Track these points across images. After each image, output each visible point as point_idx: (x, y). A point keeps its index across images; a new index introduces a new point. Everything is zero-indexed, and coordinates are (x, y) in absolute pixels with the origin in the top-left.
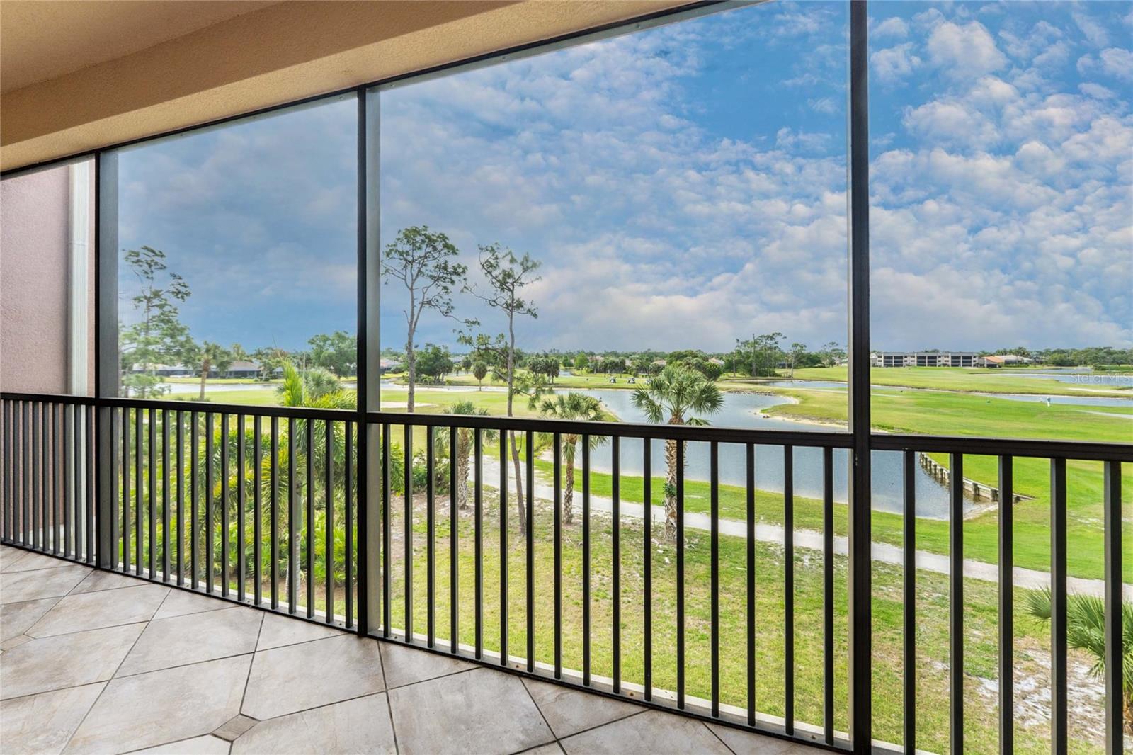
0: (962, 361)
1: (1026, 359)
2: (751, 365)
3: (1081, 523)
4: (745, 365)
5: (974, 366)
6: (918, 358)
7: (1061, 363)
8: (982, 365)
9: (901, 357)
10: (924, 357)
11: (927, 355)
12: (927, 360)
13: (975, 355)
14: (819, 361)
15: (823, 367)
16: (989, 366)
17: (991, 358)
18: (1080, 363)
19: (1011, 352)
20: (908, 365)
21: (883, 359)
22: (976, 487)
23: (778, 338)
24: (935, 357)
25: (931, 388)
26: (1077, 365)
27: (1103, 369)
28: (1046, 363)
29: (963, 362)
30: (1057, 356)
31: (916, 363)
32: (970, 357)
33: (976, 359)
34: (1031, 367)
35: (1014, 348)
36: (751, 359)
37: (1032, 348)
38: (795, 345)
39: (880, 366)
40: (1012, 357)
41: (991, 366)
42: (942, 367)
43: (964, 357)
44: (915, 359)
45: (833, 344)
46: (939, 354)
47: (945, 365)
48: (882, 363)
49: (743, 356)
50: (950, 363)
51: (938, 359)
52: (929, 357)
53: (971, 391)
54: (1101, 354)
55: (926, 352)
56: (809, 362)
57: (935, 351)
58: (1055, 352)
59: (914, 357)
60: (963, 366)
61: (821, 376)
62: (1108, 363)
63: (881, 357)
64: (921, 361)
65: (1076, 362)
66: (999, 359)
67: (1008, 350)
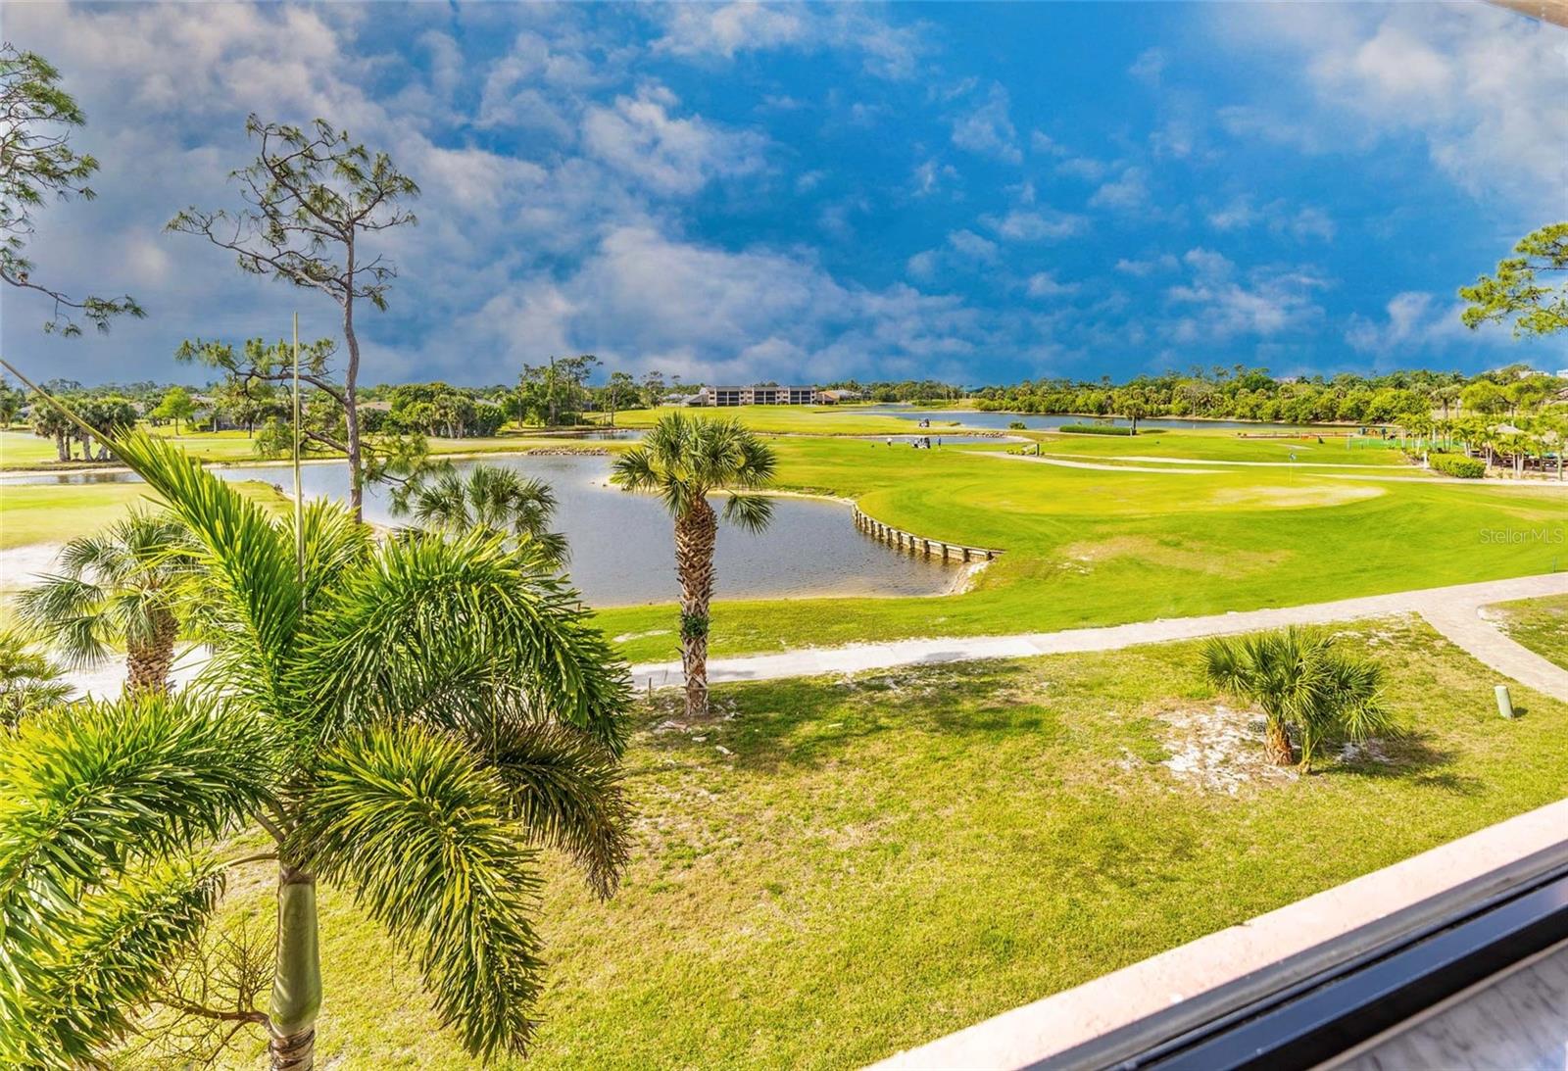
0: (800, 397)
1: (857, 395)
2: (547, 408)
4: (538, 407)
5: (813, 403)
6: (757, 393)
7: (888, 399)
8: (820, 402)
9: (737, 393)
10: (762, 393)
11: (765, 390)
12: (766, 397)
13: (814, 389)
14: (637, 401)
15: (643, 408)
16: (827, 403)
17: (828, 393)
18: (905, 397)
19: (843, 386)
20: (744, 404)
21: (715, 396)
23: (589, 365)
24: (773, 393)
26: (898, 401)
28: (875, 399)
29: (803, 398)
30: (884, 391)
31: (753, 400)
32: (809, 393)
33: (815, 395)
34: (862, 404)
35: (846, 382)
36: (548, 397)
37: (864, 382)
38: (616, 376)
39: (712, 406)
40: (844, 392)
41: (830, 403)
42: (781, 406)
43: (803, 393)
44: (753, 395)
45: (654, 374)
46: (779, 389)
47: (784, 402)
48: (715, 401)
49: (536, 393)
50: (789, 400)
51: (777, 395)
52: (768, 393)
55: (764, 386)
56: (625, 403)
57: (773, 385)
58: (881, 385)
59: (750, 392)
60: (803, 403)
63: (712, 393)
64: (759, 401)
65: (898, 397)
66: (835, 394)
67: (840, 383)
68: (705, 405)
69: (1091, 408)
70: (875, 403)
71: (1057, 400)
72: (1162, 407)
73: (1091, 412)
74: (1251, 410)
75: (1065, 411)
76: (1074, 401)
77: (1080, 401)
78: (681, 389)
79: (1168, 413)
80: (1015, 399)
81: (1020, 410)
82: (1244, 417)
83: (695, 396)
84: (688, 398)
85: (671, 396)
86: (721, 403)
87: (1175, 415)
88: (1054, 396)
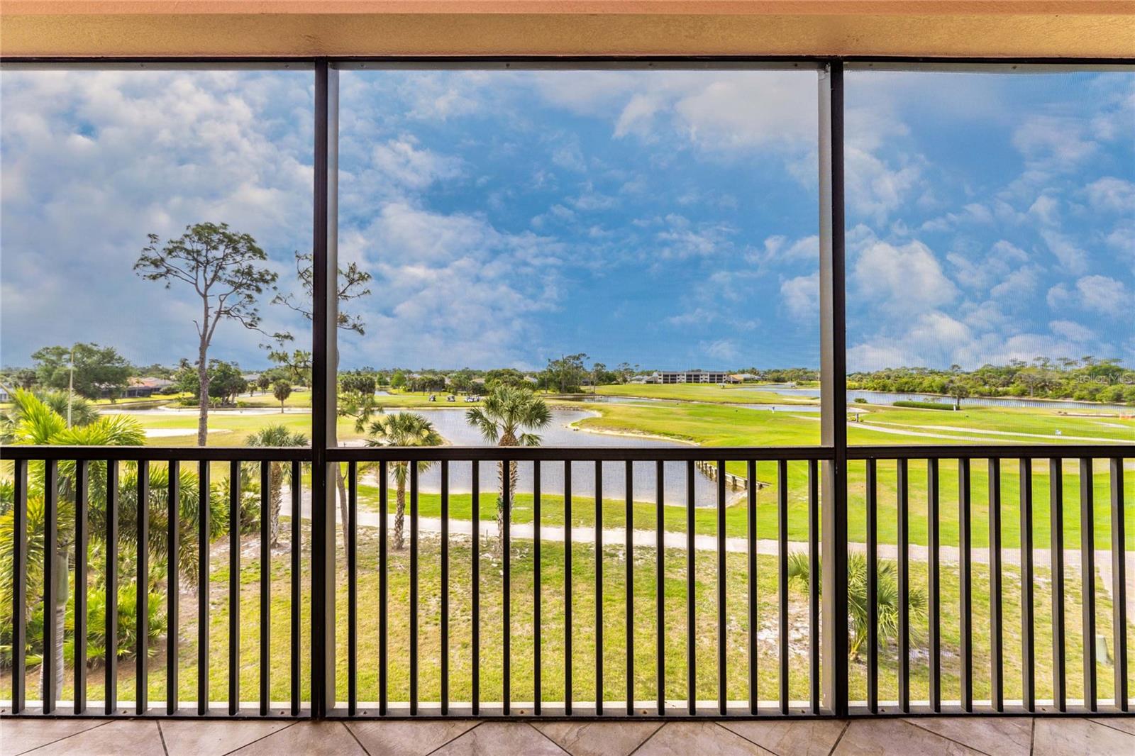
0: (716, 378)
1: (756, 377)
2: (561, 383)
3: (800, 500)
4: (555, 382)
5: (725, 382)
6: (687, 376)
7: (779, 380)
8: (729, 382)
9: (675, 376)
10: (691, 376)
11: (693, 373)
12: (694, 378)
13: (725, 373)
14: (615, 379)
15: (618, 384)
17: (735, 376)
18: (789, 380)
19: (747, 372)
20: (680, 382)
21: (662, 377)
22: (734, 480)
23: (583, 359)
24: (698, 376)
25: (697, 401)
26: (786, 382)
27: (802, 384)
28: (769, 380)
29: (718, 379)
30: (775, 375)
31: (685, 380)
32: (721, 376)
33: (726, 377)
34: (760, 383)
35: (749, 369)
36: (560, 377)
37: (760, 368)
38: (597, 365)
39: (660, 383)
40: (748, 376)
41: (735, 382)
42: (703, 384)
43: (718, 376)
44: (685, 377)
45: (626, 364)
46: (701, 373)
47: (705, 382)
48: (662, 381)
49: (554, 375)
50: (708, 380)
51: (701, 377)
52: (695, 376)
53: (724, 403)
54: (801, 373)
55: (693, 371)
56: (607, 381)
57: (699, 371)
58: (774, 371)
59: (684, 375)
60: (718, 382)
61: (616, 392)
62: (804, 380)
63: (660, 375)
64: (689, 380)
65: (786, 379)
66: (740, 377)
67: (745, 370)
68: (656, 383)
69: (936, 389)
70: (769, 383)
71: (906, 383)
72: (1000, 389)
73: (935, 392)
74: (1091, 392)
75: (913, 391)
76: (921, 383)
77: (926, 384)
78: (642, 373)
79: (1006, 394)
80: (873, 381)
81: (875, 389)
82: (1082, 398)
83: (650, 377)
84: (647, 378)
85: (637, 377)
86: (666, 382)
87: (1014, 395)
88: (904, 380)
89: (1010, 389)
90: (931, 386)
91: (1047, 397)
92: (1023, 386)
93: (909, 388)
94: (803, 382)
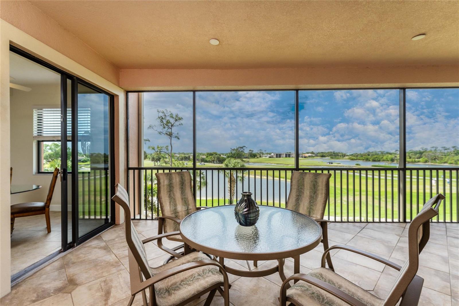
1: (314, 155)
4: (233, 157)
6: (286, 155)
7: (323, 156)
8: (303, 157)
9: (281, 155)
10: (287, 155)
11: (288, 154)
14: (256, 156)
15: (258, 158)
17: (305, 155)
18: (328, 156)
19: (310, 153)
20: (283, 157)
21: (275, 155)
23: (244, 148)
24: (290, 155)
25: (291, 165)
26: (326, 157)
27: (333, 158)
28: (319, 156)
30: (322, 154)
33: (301, 155)
34: (315, 157)
35: (311, 152)
36: (236, 155)
37: (316, 152)
38: (250, 150)
39: (274, 158)
40: (310, 155)
41: (305, 157)
44: (285, 155)
45: (261, 150)
47: (293, 157)
48: (275, 157)
49: (233, 155)
53: (302, 165)
54: (332, 153)
56: (253, 157)
57: (290, 153)
59: (284, 154)
61: (258, 161)
62: (333, 156)
63: (274, 154)
64: (286, 157)
66: (307, 155)
69: (389, 160)
70: (319, 158)
72: (416, 160)
73: (389, 161)
75: (379, 161)
76: (382, 158)
77: (385, 158)
78: (267, 154)
79: (419, 162)
80: (362, 157)
81: (364, 160)
82: (452, 164)
83: (270, 155)
84: (269, 156)
85: (265, 155)
86: (277, 157)
87: (422, 162)
88: (376, 156)
89: (421, 160)
90: (387, 159)
91: (436, 163)
92: (426, 159)
93: (377, 159)
94: (333, 157)
